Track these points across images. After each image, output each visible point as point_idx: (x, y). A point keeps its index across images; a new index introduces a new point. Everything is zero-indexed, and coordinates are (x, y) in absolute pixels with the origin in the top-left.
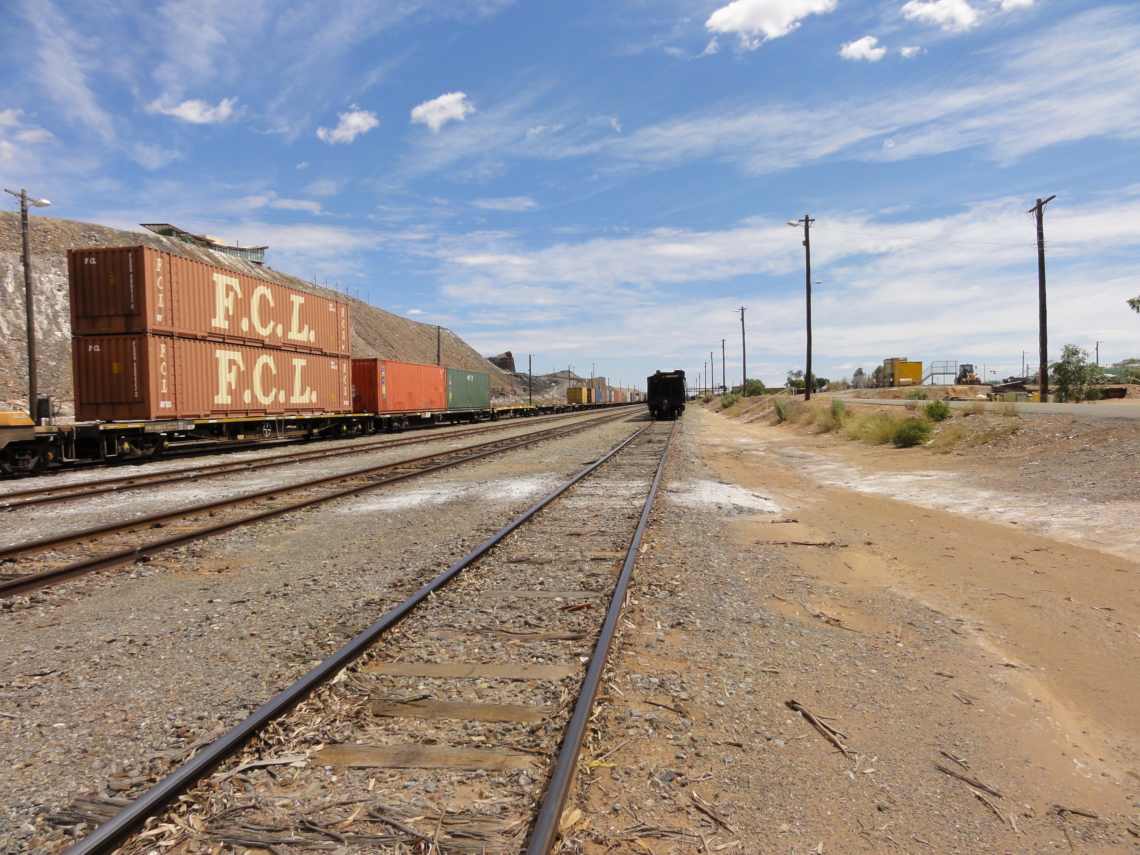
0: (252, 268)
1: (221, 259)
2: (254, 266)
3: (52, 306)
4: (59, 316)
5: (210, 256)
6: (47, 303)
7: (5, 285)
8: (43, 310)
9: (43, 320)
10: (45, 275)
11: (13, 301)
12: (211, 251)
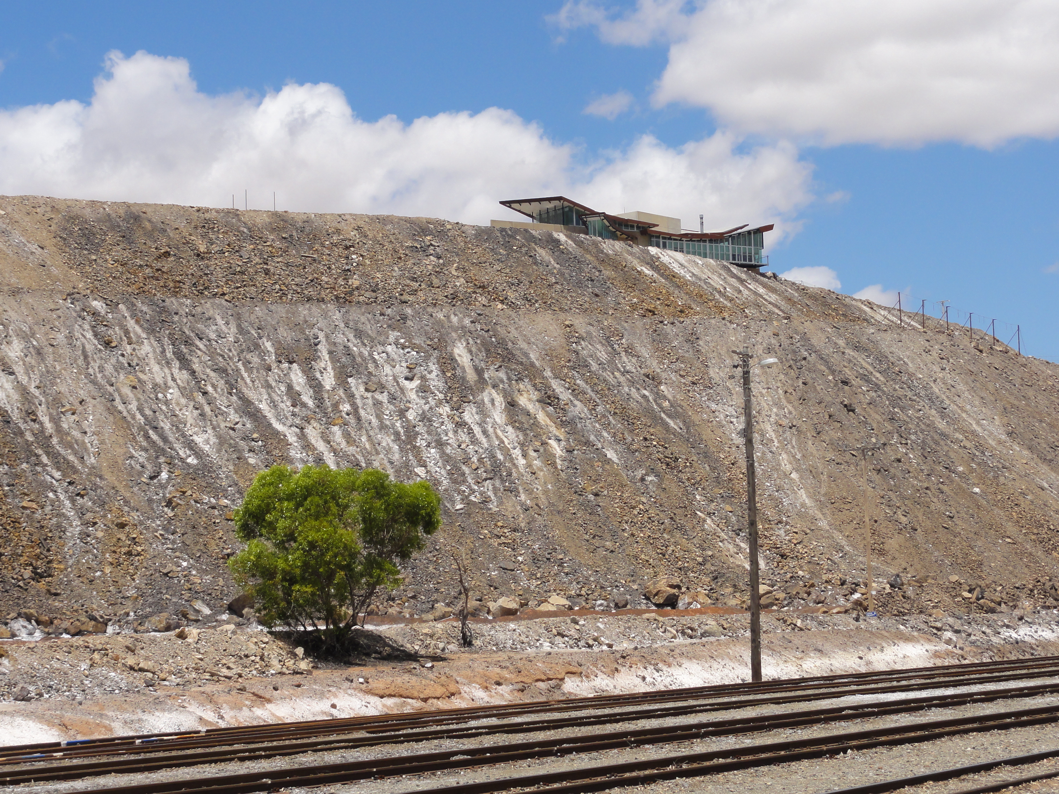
0: (741, 281)
1: (676, 268)
2: (744, 276)
3: (402, 413)
4: (417, 434)
5: (653, 263)
6: (391, 407)
7: (318, 375)
8: (388, 423)
9: (391, 444)
10: (380, 349)
11: (336, 406)
12: (653, 250)
